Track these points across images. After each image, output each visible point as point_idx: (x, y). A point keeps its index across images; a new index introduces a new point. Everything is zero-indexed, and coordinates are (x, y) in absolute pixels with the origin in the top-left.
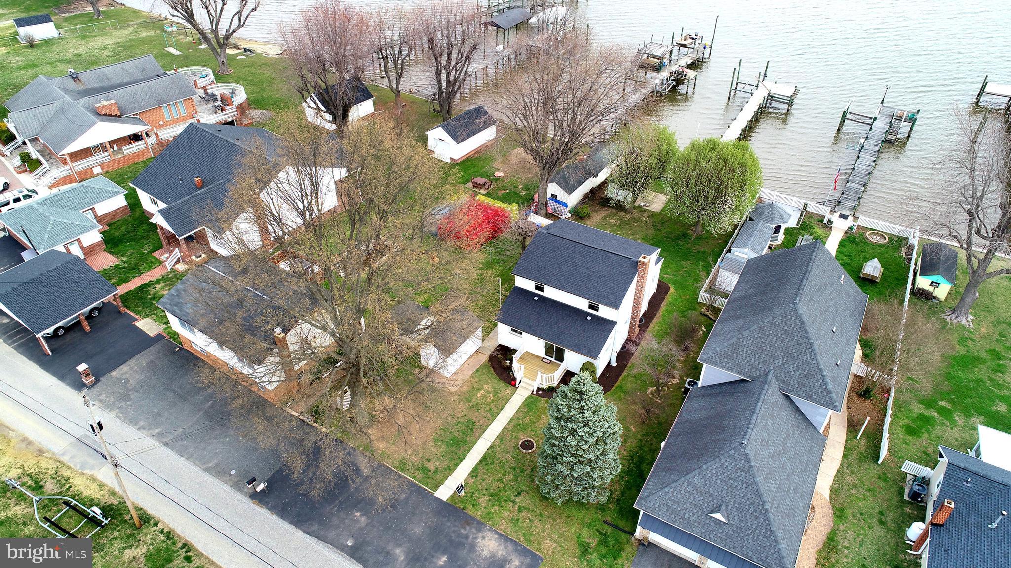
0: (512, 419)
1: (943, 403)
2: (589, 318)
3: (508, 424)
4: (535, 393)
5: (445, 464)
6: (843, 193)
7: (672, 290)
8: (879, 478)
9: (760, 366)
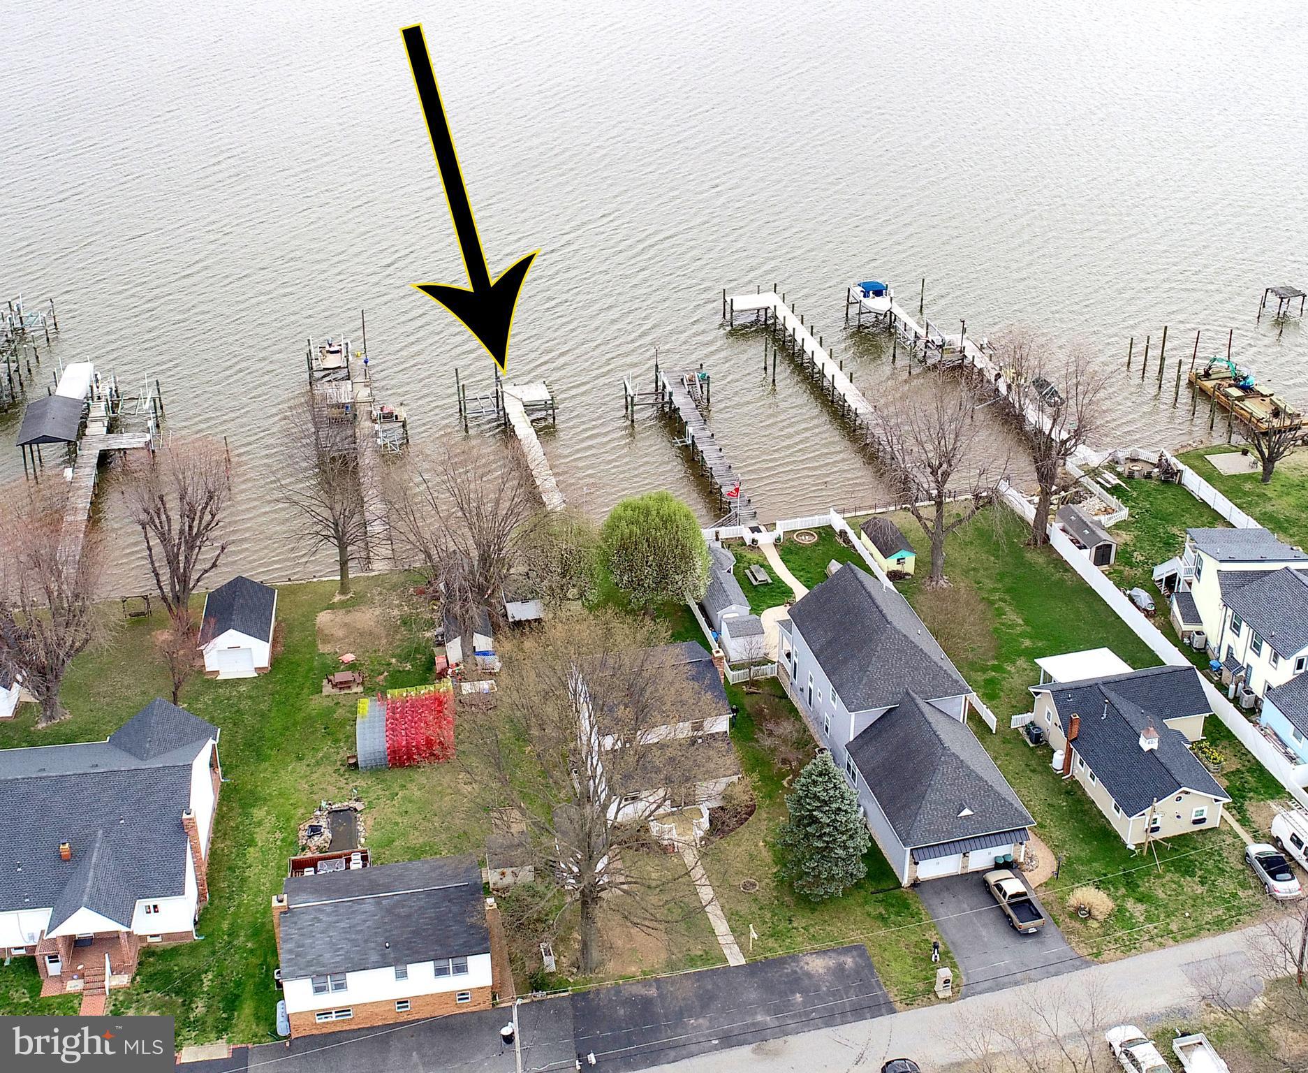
0: (709, 877)
1: (991, 663)
2: (699, 742)
3: (710, 881)
4: (700, 847)
8: (1004, 743)
9: (898, 690)
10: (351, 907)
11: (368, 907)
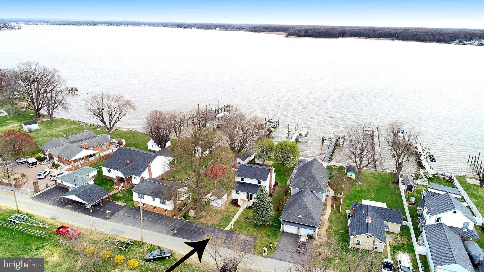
0: (241, 214)
1: (355, 200)
2: (258, 186)
3: (240, 215)
4: (246, 208)
5: (225, 224)
6: (325, 158)
7: (279, 183)
8: (340, 215)
9: (305, 186)
10: (153, 183)
11: (156, 185)
